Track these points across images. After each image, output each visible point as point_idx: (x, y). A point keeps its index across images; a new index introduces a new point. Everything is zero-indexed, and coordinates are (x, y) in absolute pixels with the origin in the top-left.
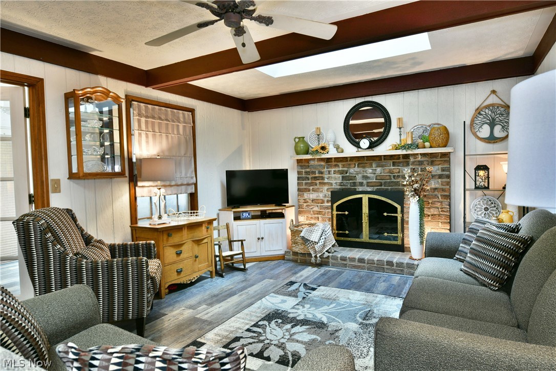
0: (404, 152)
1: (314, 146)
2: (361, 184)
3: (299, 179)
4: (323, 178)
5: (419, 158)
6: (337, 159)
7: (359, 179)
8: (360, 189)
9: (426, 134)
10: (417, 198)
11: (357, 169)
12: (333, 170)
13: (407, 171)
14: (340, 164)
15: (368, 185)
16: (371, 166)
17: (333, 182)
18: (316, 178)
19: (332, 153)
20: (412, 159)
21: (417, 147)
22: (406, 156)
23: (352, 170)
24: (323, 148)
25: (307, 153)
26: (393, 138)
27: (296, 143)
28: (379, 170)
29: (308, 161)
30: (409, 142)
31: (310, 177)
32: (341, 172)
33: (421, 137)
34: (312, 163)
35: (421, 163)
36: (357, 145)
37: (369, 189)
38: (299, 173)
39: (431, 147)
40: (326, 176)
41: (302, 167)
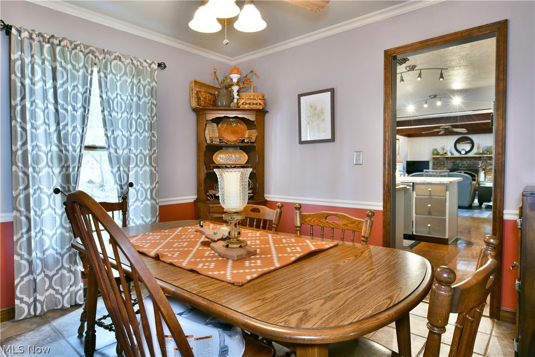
0: (479, 156)
1: (441, 152)
2: (461, 167)
3: (433, 165)
4: (444, 165)
5: (485, 158)
6: (451, 158)
7: (460, 165)
8: (461, 169)
9: (488, 150)
10: (484, 172)
11: (459, 161)
12: (449, 161)
13: (480, 162)
14: (452, 160)
15: (464, 167)
16: (465, 160)
17: (449, 166)
18: (441, 165)
19: (449, 155)
20: (482, 158)
21: (485, 154)
22: (480, 157)
23: (457, 162)
24: (446, 153)
25: (438, 155)
26: (475, 150)
27: (433, 151)
28: (469, 162)
29: (438, 158)
30: (481, 152)
31: (439, 164)
32: (453, 162)
33: (486, 150)
34: (440, 159)
35: (485, 160)
36: (460, 152)
37: (464, 169)
38: (433, 162)
39: (490, 154)
40: (446, 164)
41: (435, 160)
